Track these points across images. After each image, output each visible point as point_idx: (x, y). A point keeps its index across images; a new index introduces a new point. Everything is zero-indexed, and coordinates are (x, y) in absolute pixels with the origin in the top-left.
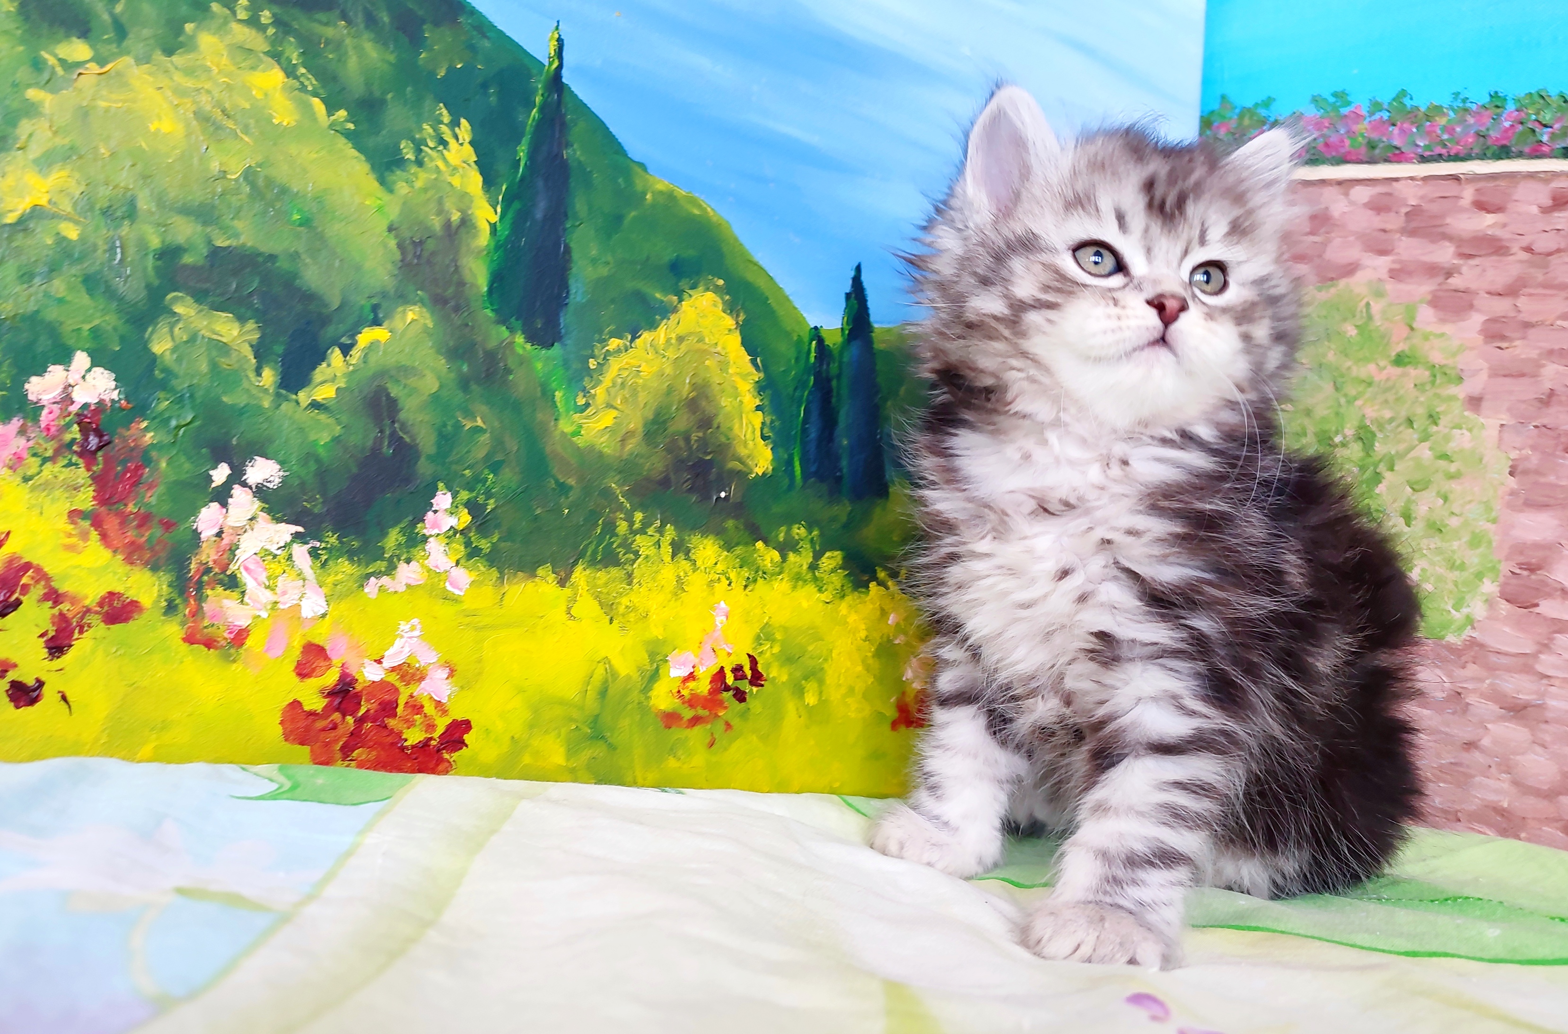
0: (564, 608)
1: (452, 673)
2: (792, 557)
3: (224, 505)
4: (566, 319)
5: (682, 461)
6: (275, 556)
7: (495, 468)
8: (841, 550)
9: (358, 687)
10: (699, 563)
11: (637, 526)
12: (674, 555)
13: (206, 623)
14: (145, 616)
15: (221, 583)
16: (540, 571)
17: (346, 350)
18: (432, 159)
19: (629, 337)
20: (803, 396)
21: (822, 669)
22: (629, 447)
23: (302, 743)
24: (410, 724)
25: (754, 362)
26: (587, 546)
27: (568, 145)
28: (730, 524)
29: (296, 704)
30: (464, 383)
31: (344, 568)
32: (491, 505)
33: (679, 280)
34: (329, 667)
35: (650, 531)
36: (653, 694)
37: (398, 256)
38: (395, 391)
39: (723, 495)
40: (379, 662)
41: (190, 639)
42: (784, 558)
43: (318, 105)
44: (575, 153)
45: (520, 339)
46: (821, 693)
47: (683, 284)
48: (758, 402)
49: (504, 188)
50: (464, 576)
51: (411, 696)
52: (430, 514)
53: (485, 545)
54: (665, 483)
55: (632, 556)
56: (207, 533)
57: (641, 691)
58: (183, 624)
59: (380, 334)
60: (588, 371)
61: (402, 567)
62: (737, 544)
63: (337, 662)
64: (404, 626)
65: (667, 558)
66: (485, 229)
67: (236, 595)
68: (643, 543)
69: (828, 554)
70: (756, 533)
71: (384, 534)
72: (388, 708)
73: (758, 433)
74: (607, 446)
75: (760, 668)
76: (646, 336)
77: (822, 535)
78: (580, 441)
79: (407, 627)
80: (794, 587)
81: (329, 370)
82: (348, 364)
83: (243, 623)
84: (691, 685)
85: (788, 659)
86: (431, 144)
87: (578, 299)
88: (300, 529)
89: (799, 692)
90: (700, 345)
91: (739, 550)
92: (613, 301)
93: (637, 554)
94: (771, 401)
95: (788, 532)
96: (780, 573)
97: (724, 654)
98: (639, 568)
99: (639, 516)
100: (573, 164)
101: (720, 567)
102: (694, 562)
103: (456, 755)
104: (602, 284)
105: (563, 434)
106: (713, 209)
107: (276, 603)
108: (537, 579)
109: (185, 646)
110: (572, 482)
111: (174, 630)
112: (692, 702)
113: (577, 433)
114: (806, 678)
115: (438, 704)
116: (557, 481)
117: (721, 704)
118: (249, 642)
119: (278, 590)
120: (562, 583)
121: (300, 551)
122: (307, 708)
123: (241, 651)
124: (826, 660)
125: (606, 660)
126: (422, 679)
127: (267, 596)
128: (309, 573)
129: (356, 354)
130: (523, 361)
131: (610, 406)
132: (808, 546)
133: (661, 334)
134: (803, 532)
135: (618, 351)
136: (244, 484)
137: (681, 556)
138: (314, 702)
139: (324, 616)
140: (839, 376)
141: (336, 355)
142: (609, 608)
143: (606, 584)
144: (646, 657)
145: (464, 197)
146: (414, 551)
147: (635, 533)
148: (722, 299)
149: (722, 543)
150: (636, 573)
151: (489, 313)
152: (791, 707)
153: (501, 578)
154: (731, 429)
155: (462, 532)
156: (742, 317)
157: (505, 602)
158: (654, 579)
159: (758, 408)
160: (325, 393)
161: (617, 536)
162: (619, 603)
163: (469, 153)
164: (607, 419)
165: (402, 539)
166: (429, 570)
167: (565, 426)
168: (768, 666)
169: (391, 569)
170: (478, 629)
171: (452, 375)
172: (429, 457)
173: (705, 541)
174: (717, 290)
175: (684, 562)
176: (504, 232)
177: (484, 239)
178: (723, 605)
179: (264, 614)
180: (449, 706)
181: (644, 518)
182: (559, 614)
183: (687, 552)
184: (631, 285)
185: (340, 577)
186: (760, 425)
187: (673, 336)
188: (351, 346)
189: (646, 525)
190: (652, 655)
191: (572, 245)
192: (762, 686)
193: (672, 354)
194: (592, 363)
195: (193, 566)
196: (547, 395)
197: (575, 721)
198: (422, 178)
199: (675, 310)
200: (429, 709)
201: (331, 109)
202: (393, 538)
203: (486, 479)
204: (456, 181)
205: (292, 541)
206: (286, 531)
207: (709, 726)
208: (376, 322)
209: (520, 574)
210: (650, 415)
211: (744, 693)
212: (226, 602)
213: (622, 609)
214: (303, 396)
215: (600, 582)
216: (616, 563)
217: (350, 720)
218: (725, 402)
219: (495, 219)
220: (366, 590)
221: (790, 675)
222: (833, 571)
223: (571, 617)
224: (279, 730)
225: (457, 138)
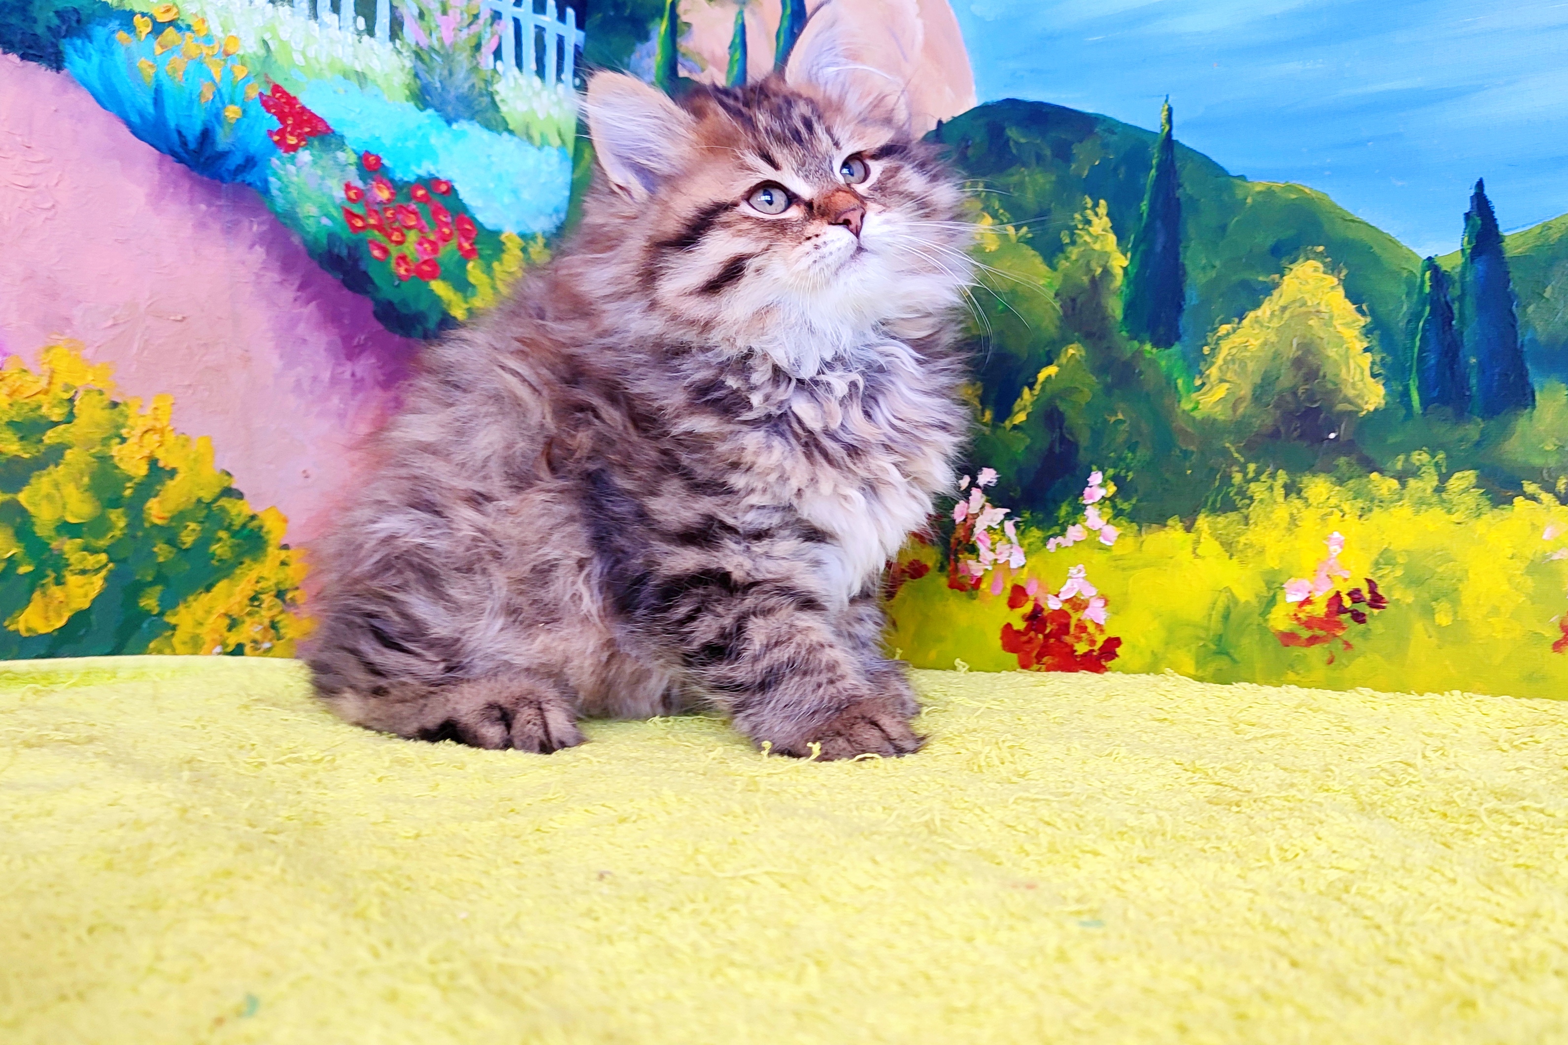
0: (1191, 549)
1: (1106, 604)
2: (1412, 483)
3: (968, 501)
4: (1185, 321)
5: (1291, 413)
6: (995, 529)
7: (1133, 447)
8: (1475, 469)
9: (1045, 613)
10: (1310, 501)
11: (1251, 475)
12: (1287, 495)
13: (960, 575)
14: (930, 573)
15: (966, 550)
16: (1170, 522)
17: (1031, 387)
18: (1081, 237)
19: (1236, 320)
20: (1417, 327)
21: (1456, 590)
22: (1241, 410)
23: (1013, 651)
24: (1079, 639)
25: (1360, 310)
26: (1207, 498)
27: (1180, 186)
28: (1342, 460)
29: (1008, 626)
30: (1108, 390)
31: (1035, 534)
32: (1131, 475)
33: (1280, 259)
34: (1027, 600)
35: (1263, 478)
36: (1271, 616)
37: (1061, 313)
38: (1062, 407)
39: (1332, 436)
40: (1057, 596)
41: (951, 586)
42: (1403, 485)
43: (1011, 230)
44: (1187, 189)
45: (1148, 347)
46: (1455, 613)
47: (1284, 262)
48: (1365, 345)
49: (1132, 237)
50: (1112, 531)
51: (1079, 620)
52: (1087, 489)
53: (1126, 506)
54: (1275, 434)
55: (1247, 501)
56: (959, 519)
57: (1260, 615)
58: (948, 576)
59: (1051, 371)
60: (1203, 357)
61: (1071, 529)
62: (1350, 478)
63: (1032, 597)
64: (1073, 571)
65: (1280, 499)
66: (1119, 273)
67: (974, 557)
68: (1257, 490)
69: (1457, 475)
70: (1370, 465)
71: (1059, 508)
72: (1064, 628)
73: (1367, 373)
74: (1221, 414)
75: (1380, 591)
76: (1251, 315)
77: (1449, 457)
78: (1198, 415)
79: (1075, 571)
80: (1417, 512)
81: (1022, 403)
82: (1033, 395)
83: (979, 574)
84: (1308, 608)
85: (1414, 580)
86: (1080, 226)
87: (1193, 303)
88: (1008, 510)
89: (1428, 612)
90: (1304, 309)
91: (1351, 483)
92: (1222, 295)
93: (1251, 499)
94: (1381, 341)
95: (1407, 460)
96: (1400, 500)
97: (1340, 579)
98: (1254, 511)
99: (1252, 467)
100: (1183, 199)
101: (1333, 501)
102: (1306, 500)
103: (1109, 664)
104: (1213, 284)
105: (1184, 411)
106: (1311, 189)
107: (996, 560)
108: (1167, 529)
109: (949, 591)
110: (1192, 448)
111: (943, 581)
112: (1309, 623)
113: (1195, 408)
114: (1436, 600)
115: (1098, 626)
116: (1181, 451)
117: (1339, 625)
118: (983, 586)
119: (997, 551)
120: (1188, 529)
121: (1009, 525)
122: (1016, 628)
123: (979, 592)
124: (1460, 580)
125: (1228, 589)
126: (1086, 607)
127: (991, 556)
128: (1014, 539)
129: (1038, 387)
130: (1153, 363)
131: (1222, 381)
132: (1433, 470)
133: (1265, 310)
134: (1425, 457)
135: (1228, 334)
136: (978, 487)
137: (1293, 495)
138: (1019, 625)
139: (1023, 566)
140: (1461, 298)
141: (1026, 390)
142: (1229, 547)
143: (1225, 527)
144: (1263, 584)
145: (1106, 255)
146: (1078, 517)
147: (1249, 481)
148: (1324, 263)
149: (1334, 479)
150: (1252, 515)
151: (1124, 333)
152: (1419, 627)
153: (1140, 530)
154: (1337, 375)
155: (1109, 499)
156: (1344, 272)
157: (1144, 548)
158: (1269, 519)
159: (1366, 350)
160: (1020, 418)
161: (1233, 485)
162: (1238, 542)
163: (1106, 222)
164: (1221, 391)
165: (1070, 509)
166: (1088, 529)
167: (1186, 405)
168: (1389, 589)
169: (1063, 532)
170: (1124, 569)
171: (1100, 386)
172: (1086, 449)
173: (1317, 480)
174: (1318, 256)
175: (1297, 501)
176: (1132, 271)
177: (1119, 279)
178: (1336, 535)
179: (990, 568)
180: (1105, 628)
181: (1258, 467)
182: (1186, 554)
183: (1299, 492)
184: (1235, 278)
185: (1032, 540)
186: (1369, 365)
187: (1277, 308)
188: (1034, 383)
189: (1258, 473)
190: (1269, 584)
191: (1186, 262)
192: (1383, 608)
193: (1275, 324)
194: (1206, 350)
195: (952, 540)
196: (1170, 383)
197: (1202, 639)
198: (1074, 253)
199: (1276, 285)
200: (1091, 629)
201: (1017, 228)
202: (1064, 510)
203: (1126, 458)
204: (1097, 247)
205: (1005, 519)
206: (1001, 512)
207: (1326, 645)
208: (1050, 363)
209: (1154, 526)
210: (1259, 381)
211: (1364, 615)
212: (970, 562)
213: (1240, 546)
214: (1008, 424)
215: (1220, 526)
216: (1235, 508)
217: (1041, 636)
218: (1332, 352)
219: (1125, 263)
220: (1048, 547)
221: (1416, 596)
222: (1466, 490)
223: (1197, 556)
224: (999, 643)
225: (1096, 214)
